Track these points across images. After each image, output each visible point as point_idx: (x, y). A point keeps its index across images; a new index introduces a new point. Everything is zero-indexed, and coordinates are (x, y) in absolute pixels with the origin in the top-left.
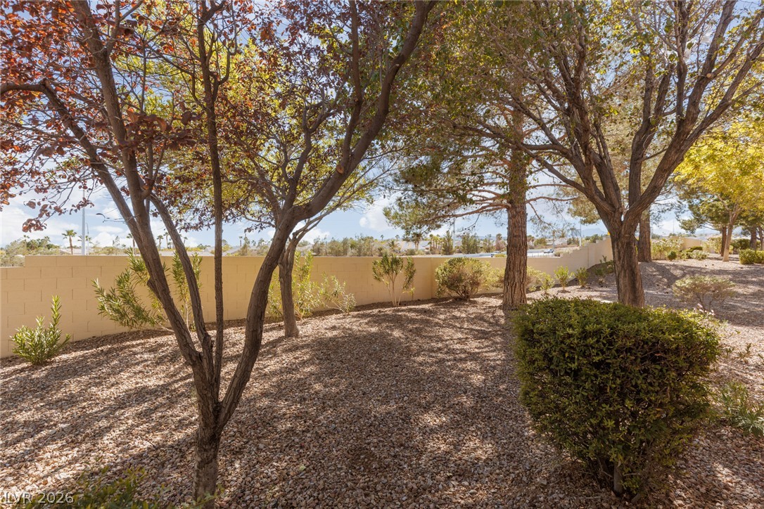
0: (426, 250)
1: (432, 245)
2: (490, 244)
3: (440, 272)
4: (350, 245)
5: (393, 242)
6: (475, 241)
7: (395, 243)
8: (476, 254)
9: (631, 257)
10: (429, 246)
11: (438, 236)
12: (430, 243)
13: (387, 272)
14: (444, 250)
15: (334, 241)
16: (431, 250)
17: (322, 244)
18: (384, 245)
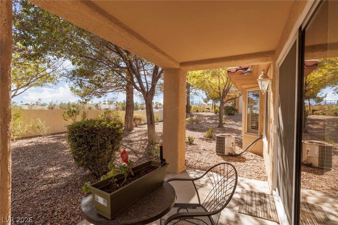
0: (114, 109)
1: (117, 107)
2: (143, 106)
3: (100, 117)
4: (72, 106)
5: (97, 105)
6: (137, 105)
7: (98, 105)
8: (137, 111)
9: (151, 109)
10: (115, 107)
11: (120, 102)
12: (116, 105)
13: (70, 117)
14: (122, 109)
15: (62, 103)
16: (117, 109)
17: (55, 105)
18: (92, 106)
